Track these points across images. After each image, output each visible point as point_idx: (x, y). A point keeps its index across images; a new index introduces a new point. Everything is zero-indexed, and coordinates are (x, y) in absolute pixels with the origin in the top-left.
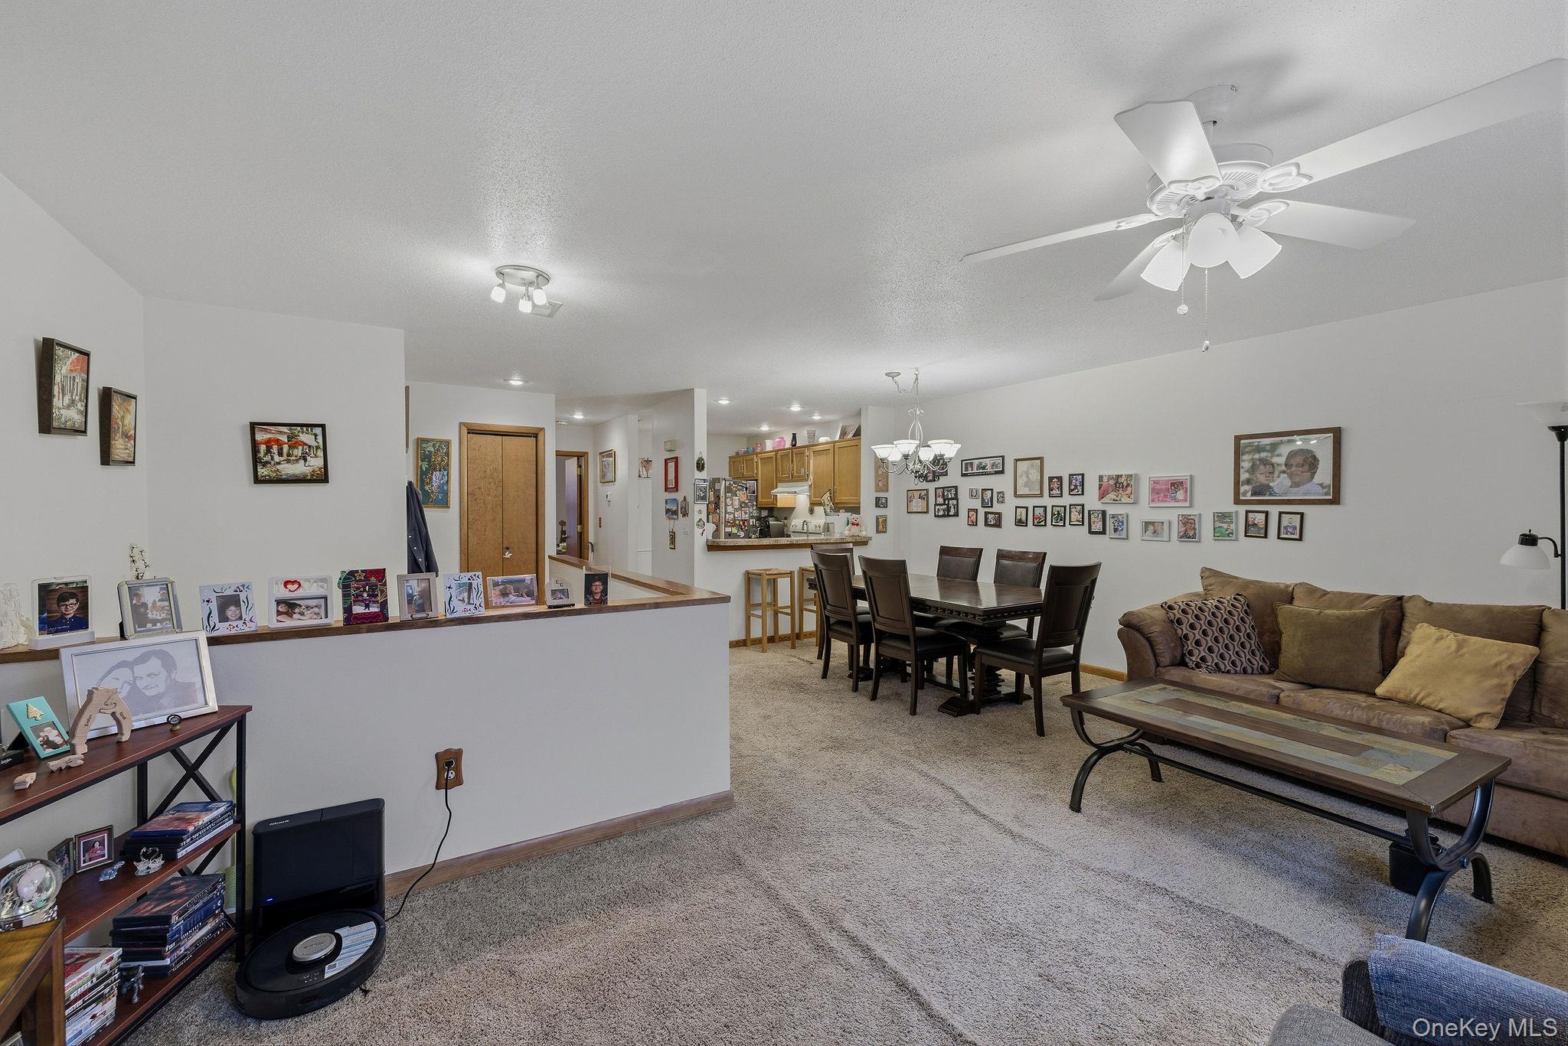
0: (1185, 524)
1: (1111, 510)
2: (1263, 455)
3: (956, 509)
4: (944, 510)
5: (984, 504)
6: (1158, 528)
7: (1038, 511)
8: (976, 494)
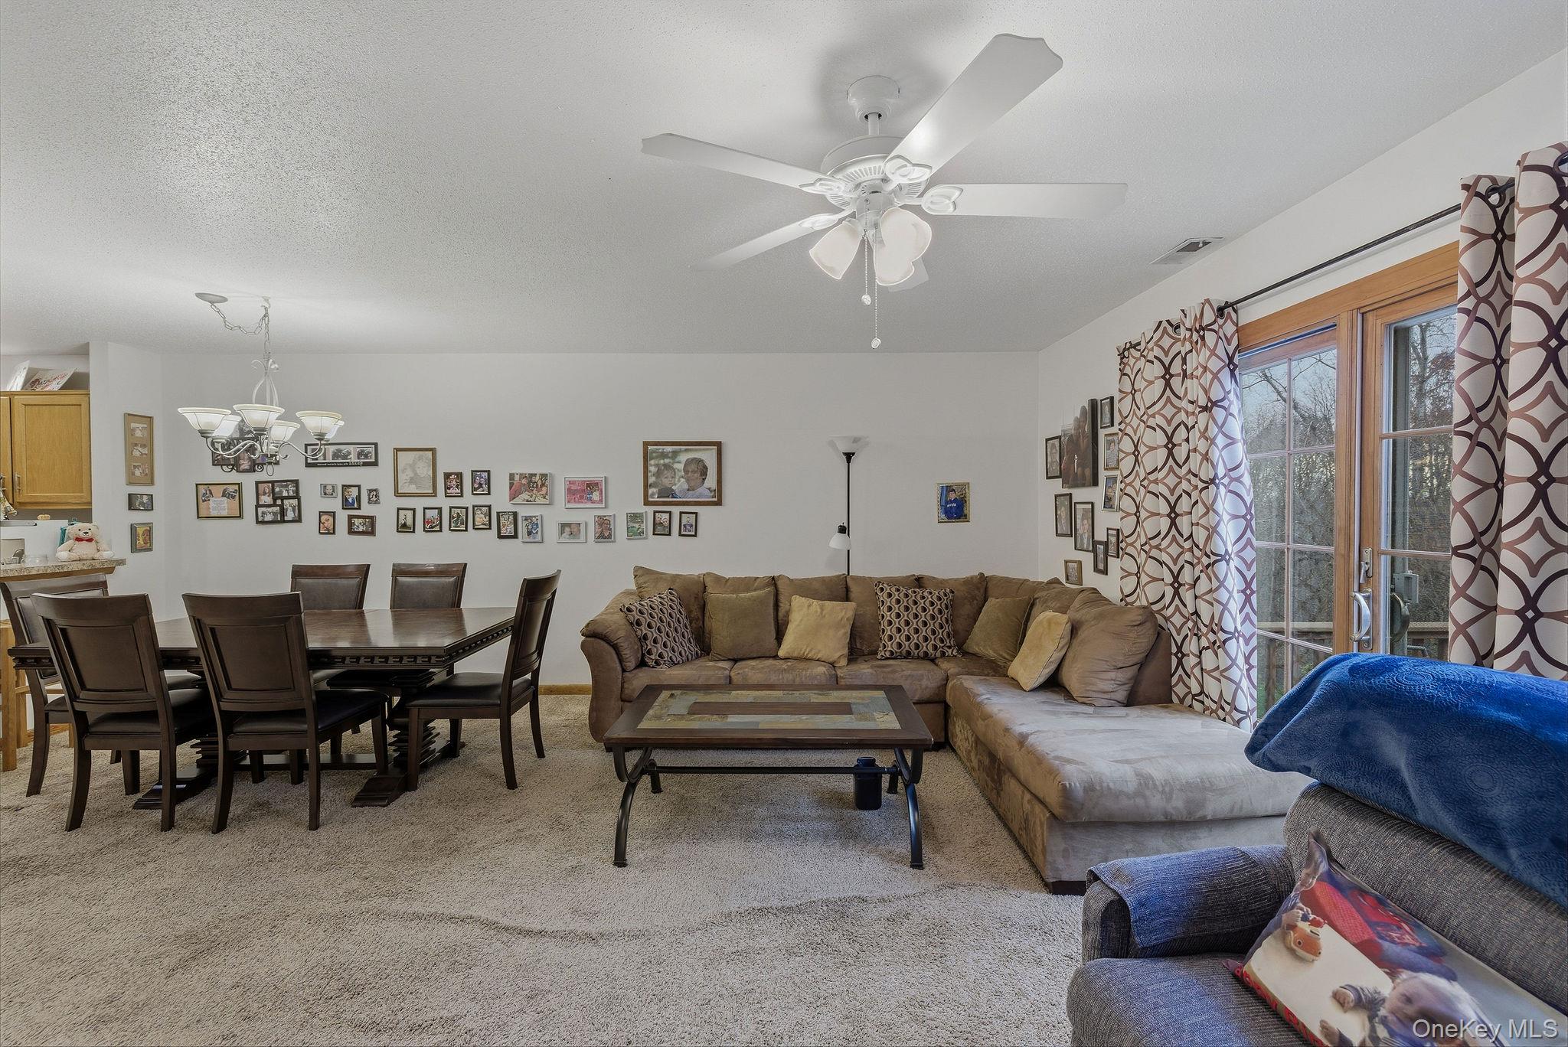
2: (667, 460)
3: (297, 511)
4: (275, 514)
5: (346, 504)
6: (575, 530)
7: (430, 514)
8: (333, 491)
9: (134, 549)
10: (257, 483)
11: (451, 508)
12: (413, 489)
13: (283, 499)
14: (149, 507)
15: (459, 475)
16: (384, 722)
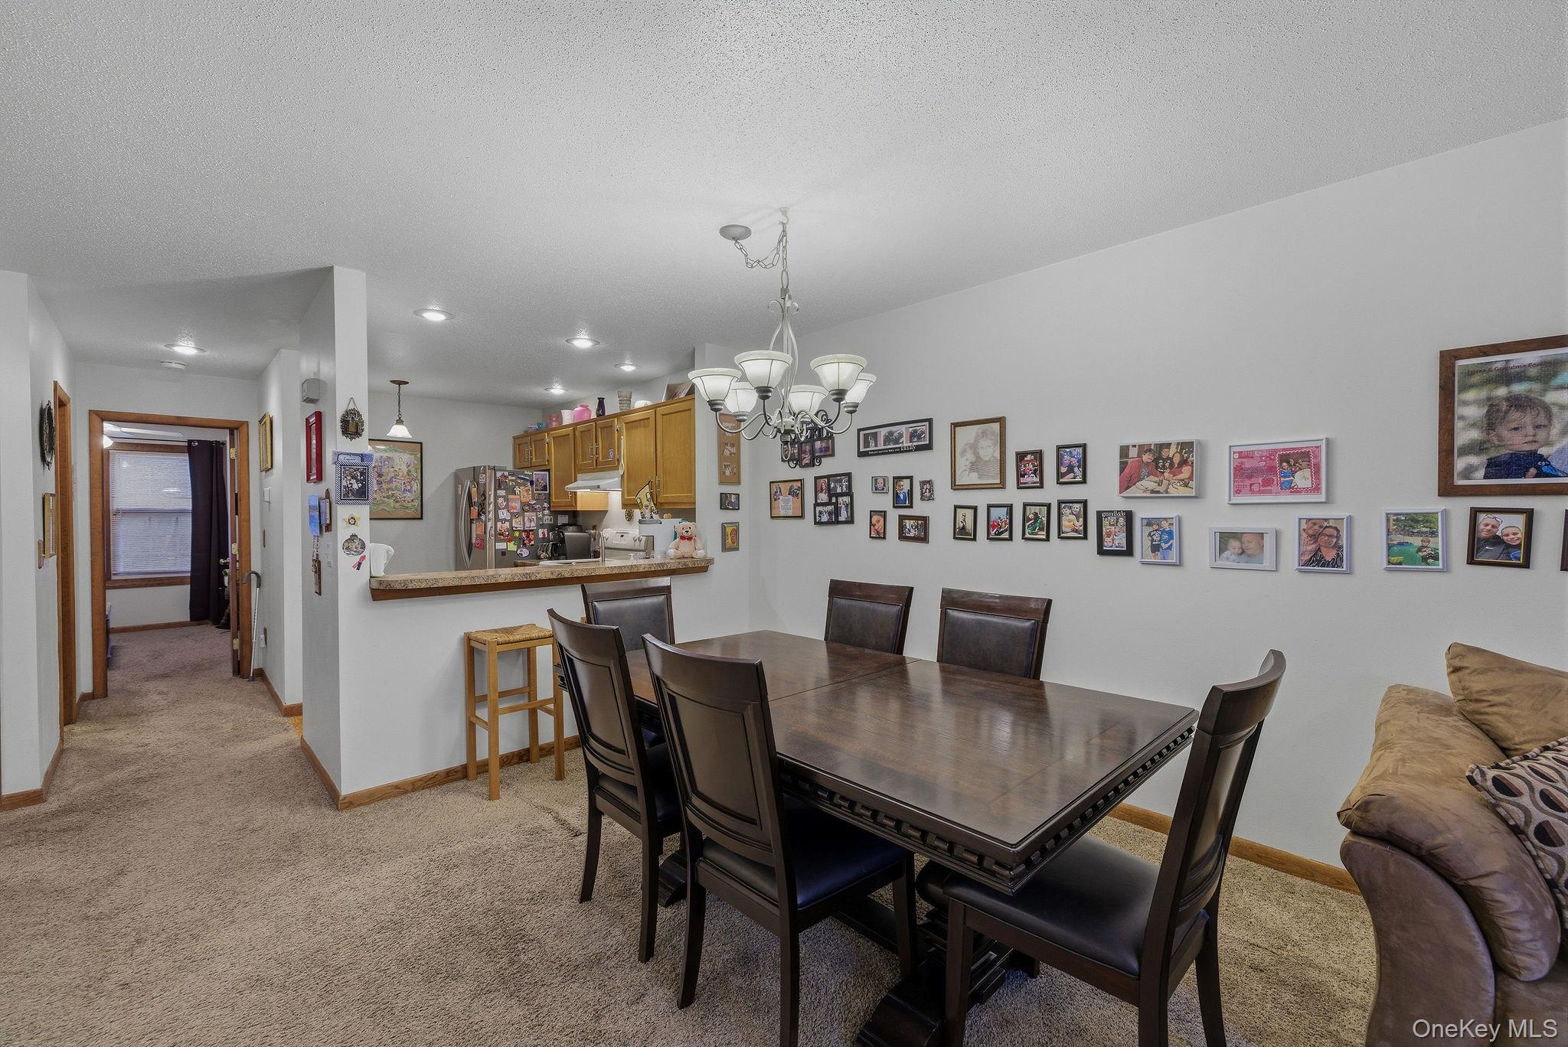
0: (1314, 537)
1: (1143, 511)
2: (1518, 388)
3: (849, 510)
4: (830, 514)
5: (897, 503)
6: (1252, 546)
7: (996, 513)
8: (884, 485)
9: (725, 548)
10: (816, 478)
11: (1025, 505)
12: (973, 479)
13: (838, 495)
14: (736, 507)
15: (1039, 455)
16: (911, 886)
